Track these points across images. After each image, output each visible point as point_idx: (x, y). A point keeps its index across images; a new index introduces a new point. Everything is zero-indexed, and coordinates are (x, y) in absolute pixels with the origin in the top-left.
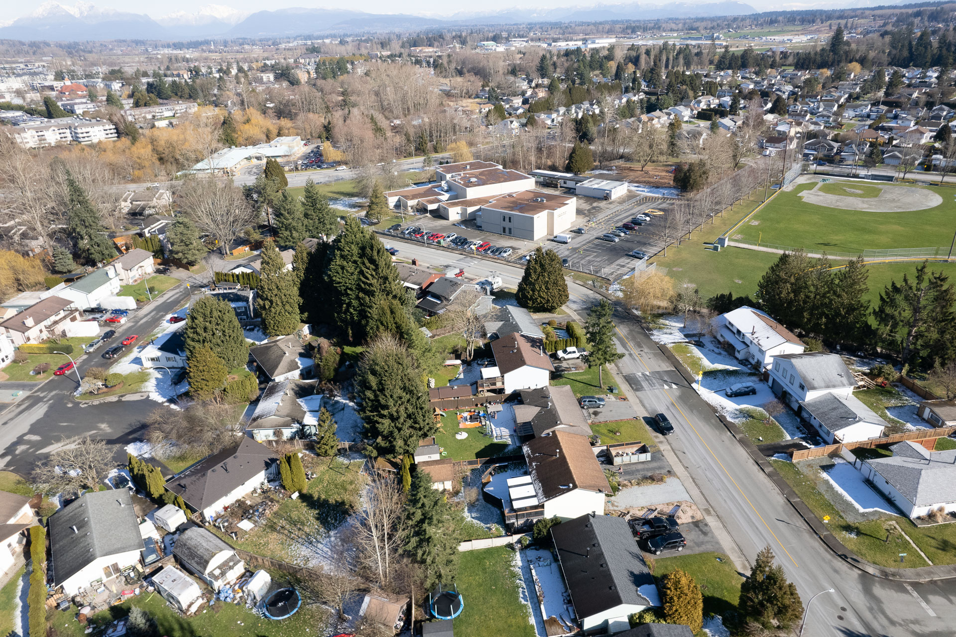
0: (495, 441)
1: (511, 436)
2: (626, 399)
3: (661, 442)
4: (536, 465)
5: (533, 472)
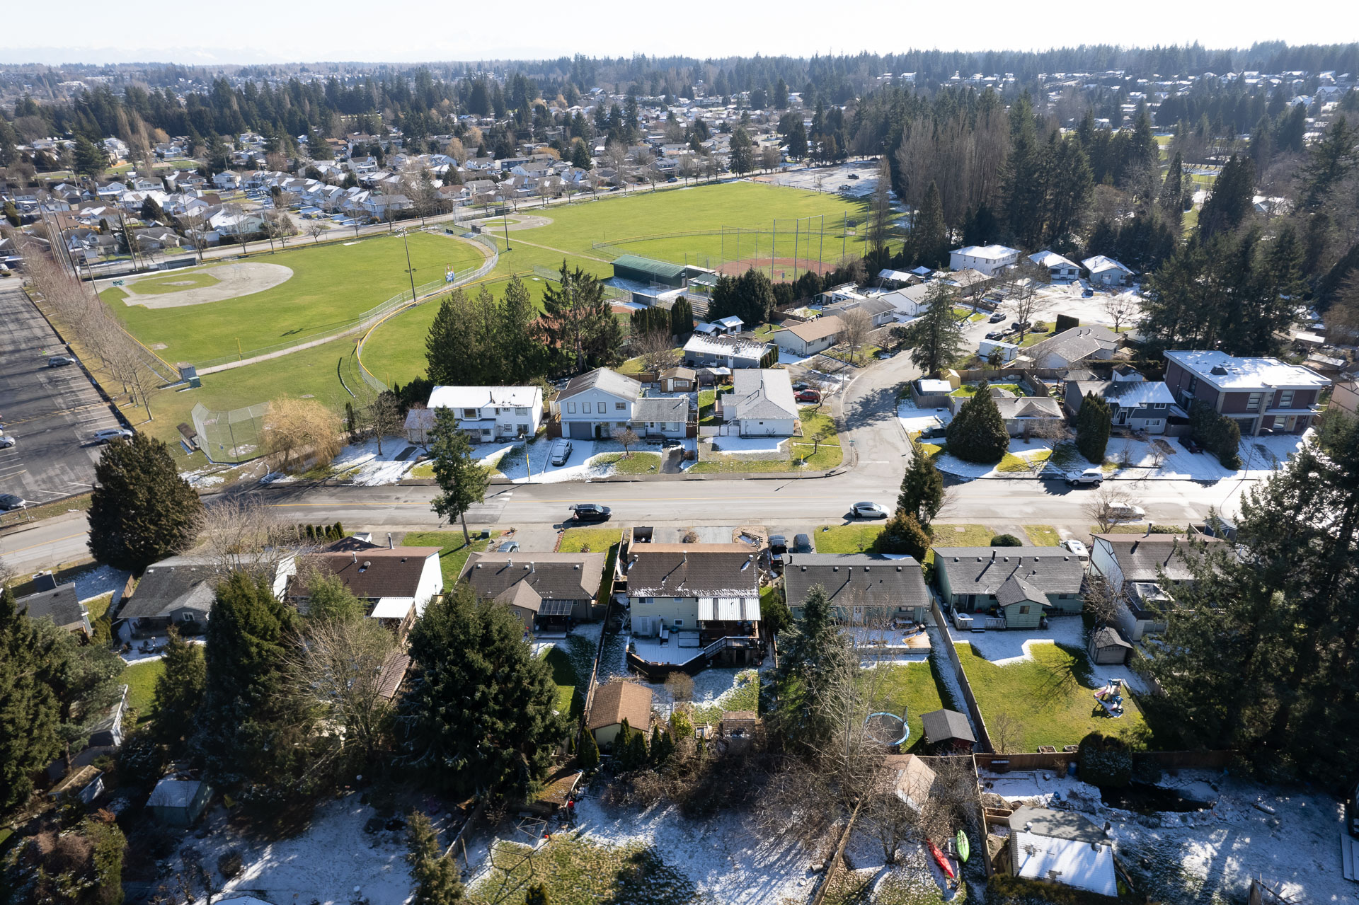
2: (513, 531)
3: (621, 525)
4: (683, 588)
5: (695, 593)
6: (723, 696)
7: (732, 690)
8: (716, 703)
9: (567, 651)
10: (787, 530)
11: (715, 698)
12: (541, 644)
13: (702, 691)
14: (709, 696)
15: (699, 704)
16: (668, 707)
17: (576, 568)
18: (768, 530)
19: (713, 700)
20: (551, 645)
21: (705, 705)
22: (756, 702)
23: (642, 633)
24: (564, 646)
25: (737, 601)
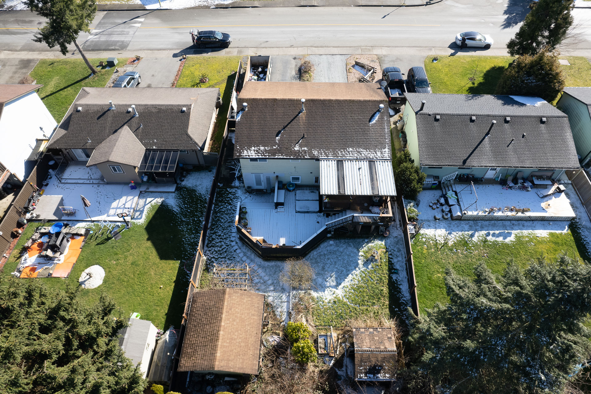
0: (142, 220)
1: (141, 195)
2: (138, 59)
3: (240, 52)
4: (301, 146)
5: (316, 153)
6: (347, 282)
7: (357, 272)
8: (340, 292)
9: (176, 209)
10: (398, 59)
11: (338, 284)
12: (149, 200)
13: (322, 273)
14: (331, 281)
15: (320, 294)
16: (284, 298)
17: (183, 112)
18: (380, 60)
19: (336, 286)
20: (159, 200)
21: (327, 296)
22: (385, 290)
23: (256, 187)
24: (173, 202)
25: (365, 165)
